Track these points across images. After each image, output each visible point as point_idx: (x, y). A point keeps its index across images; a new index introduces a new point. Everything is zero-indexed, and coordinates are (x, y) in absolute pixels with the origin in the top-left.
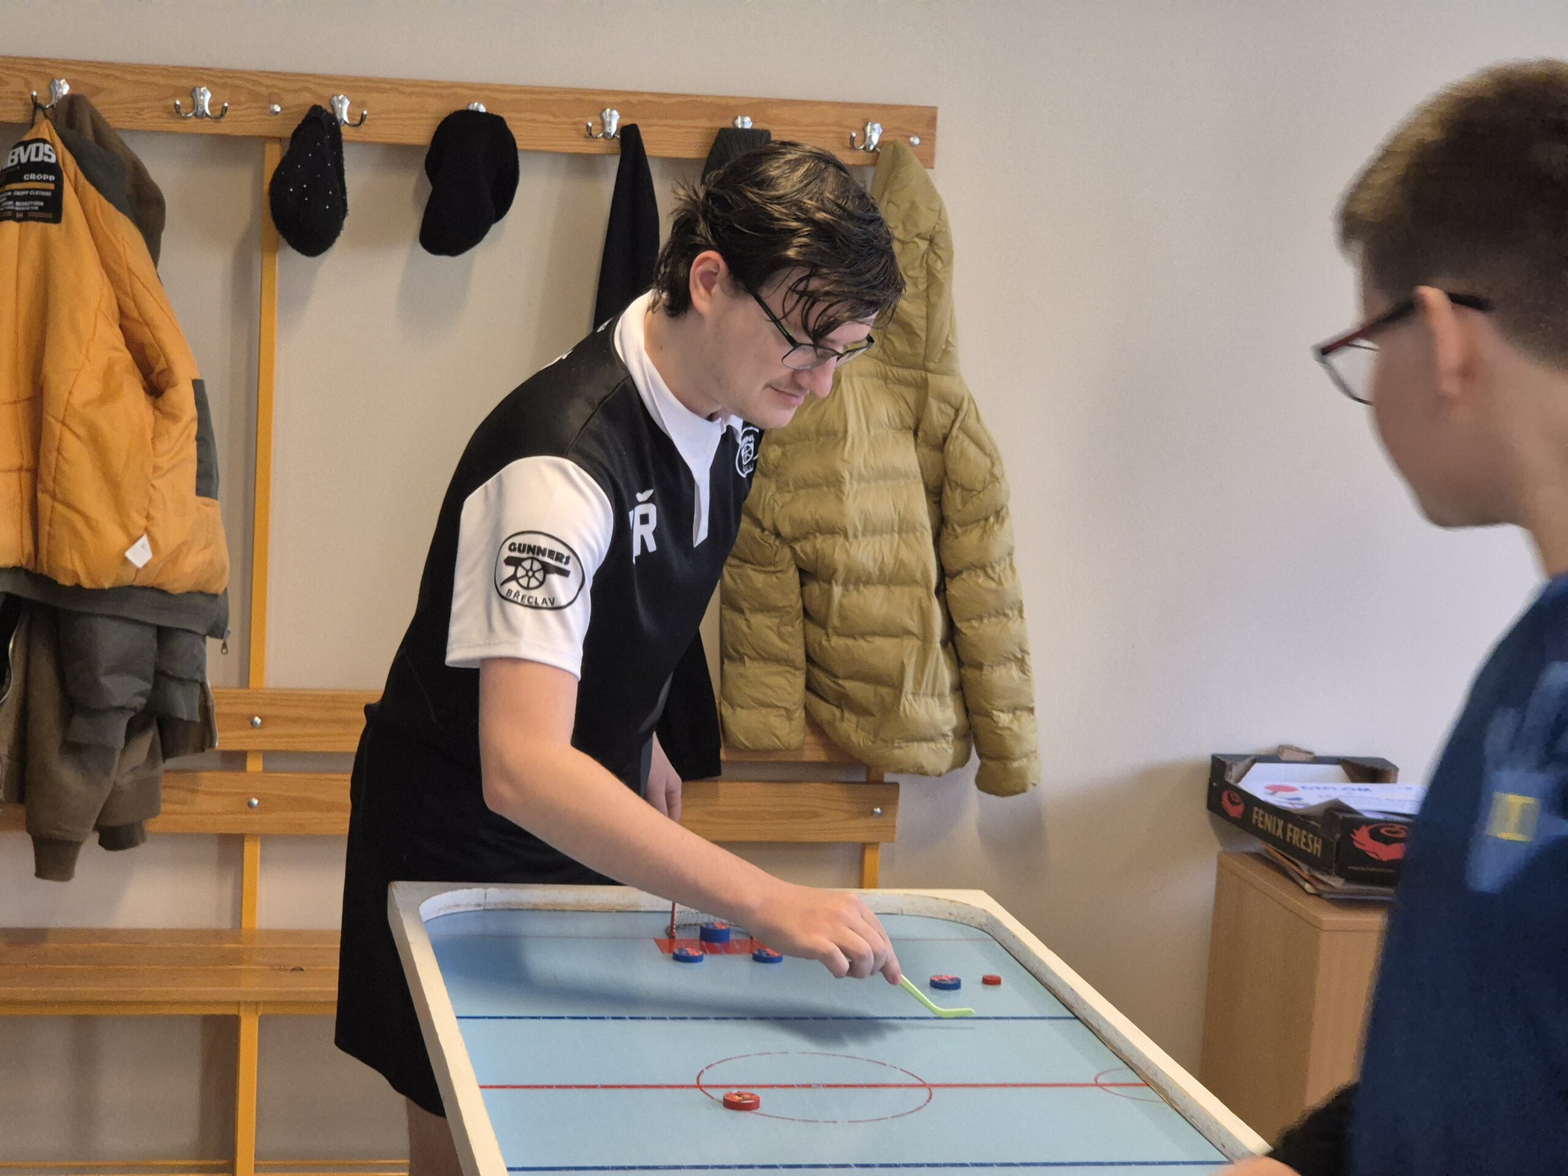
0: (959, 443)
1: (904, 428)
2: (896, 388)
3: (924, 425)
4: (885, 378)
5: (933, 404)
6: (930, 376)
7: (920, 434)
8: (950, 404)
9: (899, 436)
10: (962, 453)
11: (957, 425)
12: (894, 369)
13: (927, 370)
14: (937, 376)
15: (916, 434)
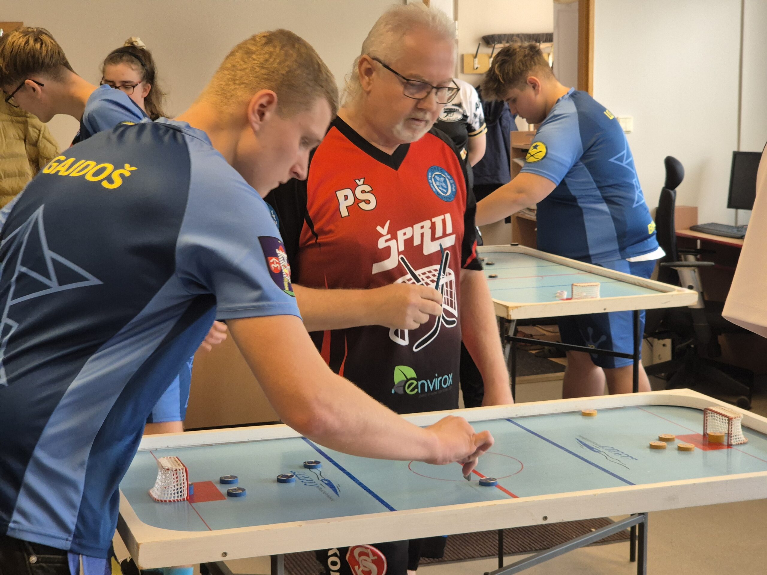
0: (42, 143)
1: (20, 139)
2: (16, 124)
3: (27, 138)
4: (12, 121)
5: (31, 129)
6: (28, 119)
7: (27, 140)
8: (37, 129)
9: (19, 142)
10: (45, 146)
11: (41, 136)
12: (15, 118)
13: (27, 117)
14: (31, 119)
15: (25, 141)
